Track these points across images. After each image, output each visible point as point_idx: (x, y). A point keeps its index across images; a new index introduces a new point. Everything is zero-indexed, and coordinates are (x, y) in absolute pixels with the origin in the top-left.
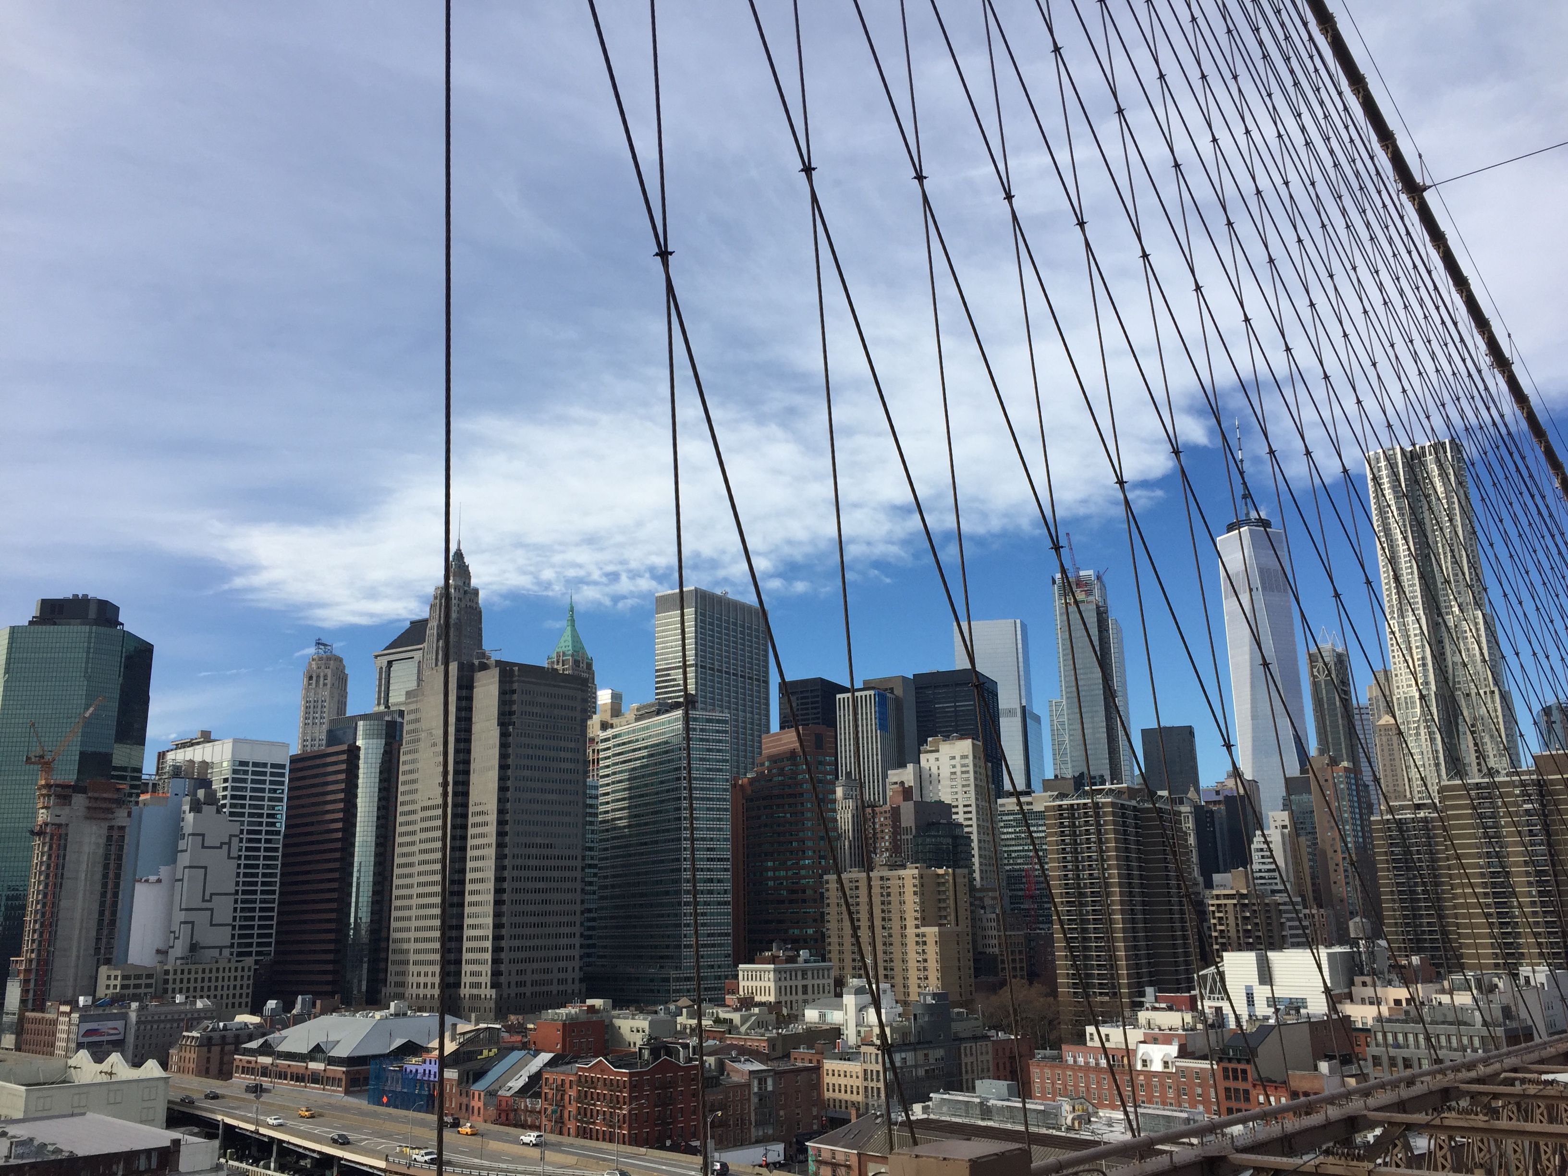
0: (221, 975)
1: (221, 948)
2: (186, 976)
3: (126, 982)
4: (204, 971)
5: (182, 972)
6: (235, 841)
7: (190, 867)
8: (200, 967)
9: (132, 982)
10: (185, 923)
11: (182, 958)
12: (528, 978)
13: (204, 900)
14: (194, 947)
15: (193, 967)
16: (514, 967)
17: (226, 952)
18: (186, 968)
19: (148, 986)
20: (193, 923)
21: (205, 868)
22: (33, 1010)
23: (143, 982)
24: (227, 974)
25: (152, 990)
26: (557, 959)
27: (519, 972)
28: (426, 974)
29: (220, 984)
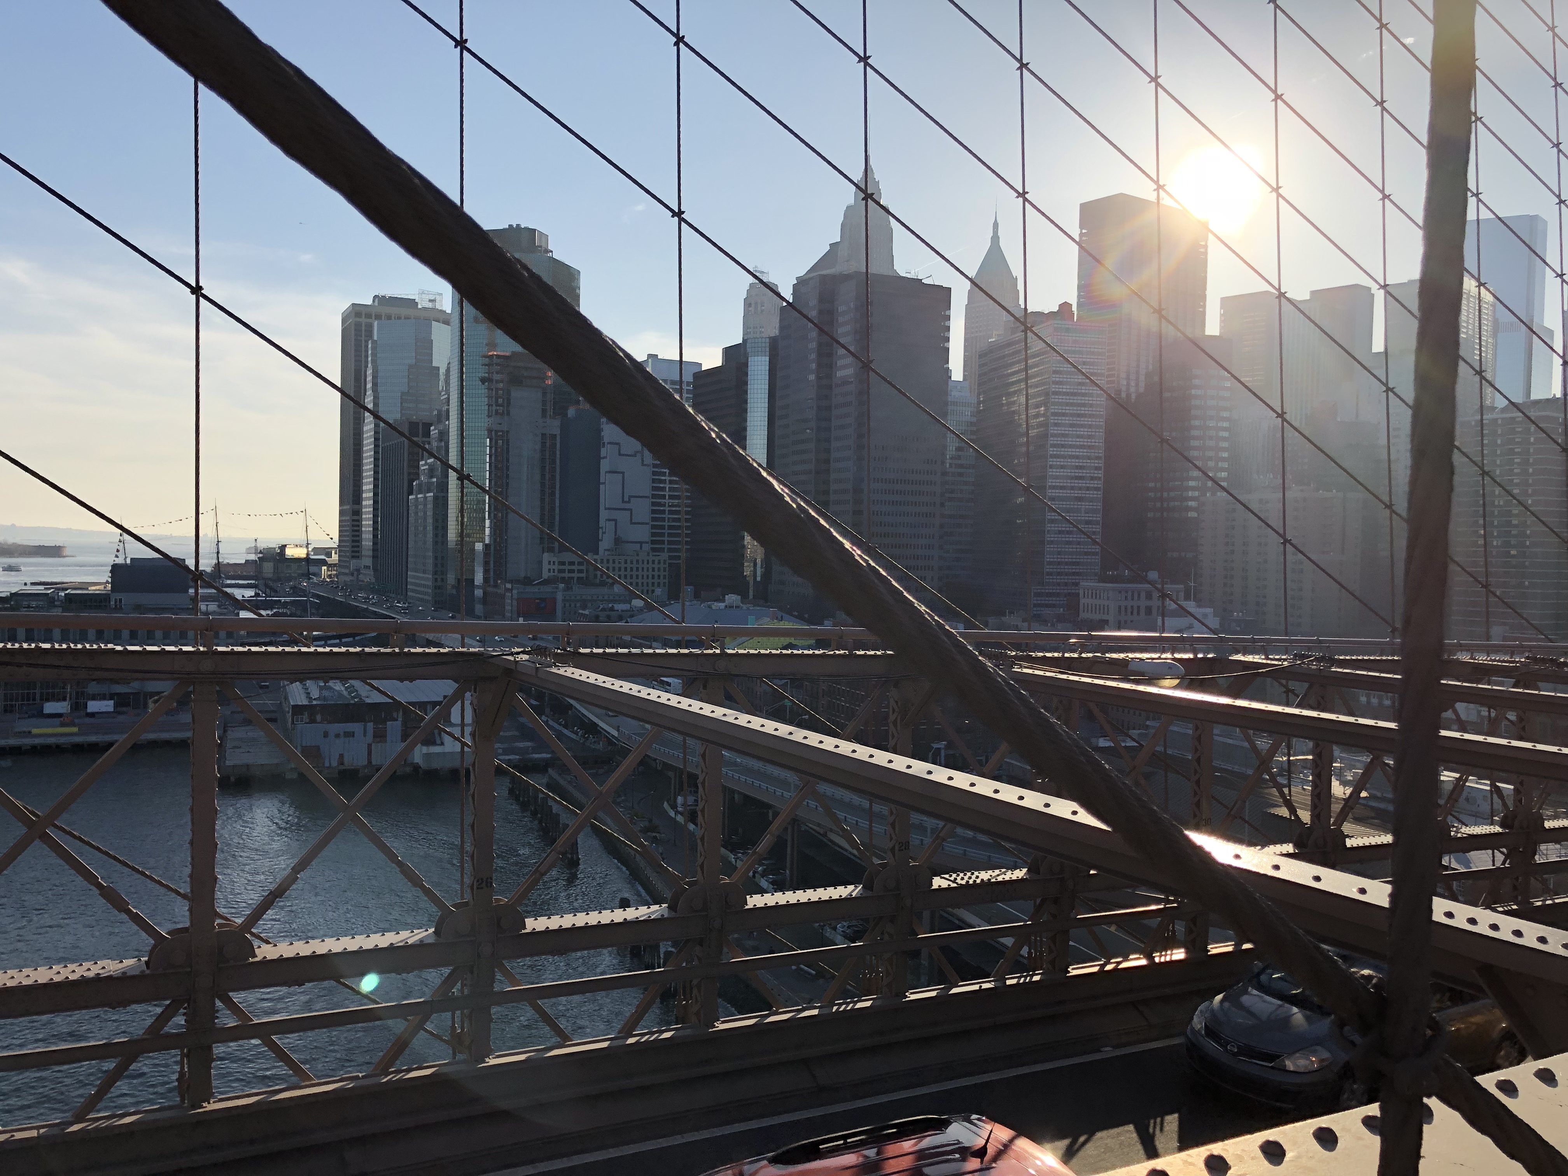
0: (642, 566)
1: (641, 543)
2: (611, 565)
3: (562, 567)
4: (626, 562)
5: (608, 561)
7: (610, 472)
8: (623, 558)
9: (567, 567)
10: (609, 520)
11: (608, 550)
13: (623, 501)
14: (618, 541)
15: (617, 558)
17: (646, 547)
18: (612, 558)
19: (580, 571)
20: (615, 520)
21: (623, 473)
23: (575, 567)
24: (645, 566)
25: (584, 575)
29: (640, 573)
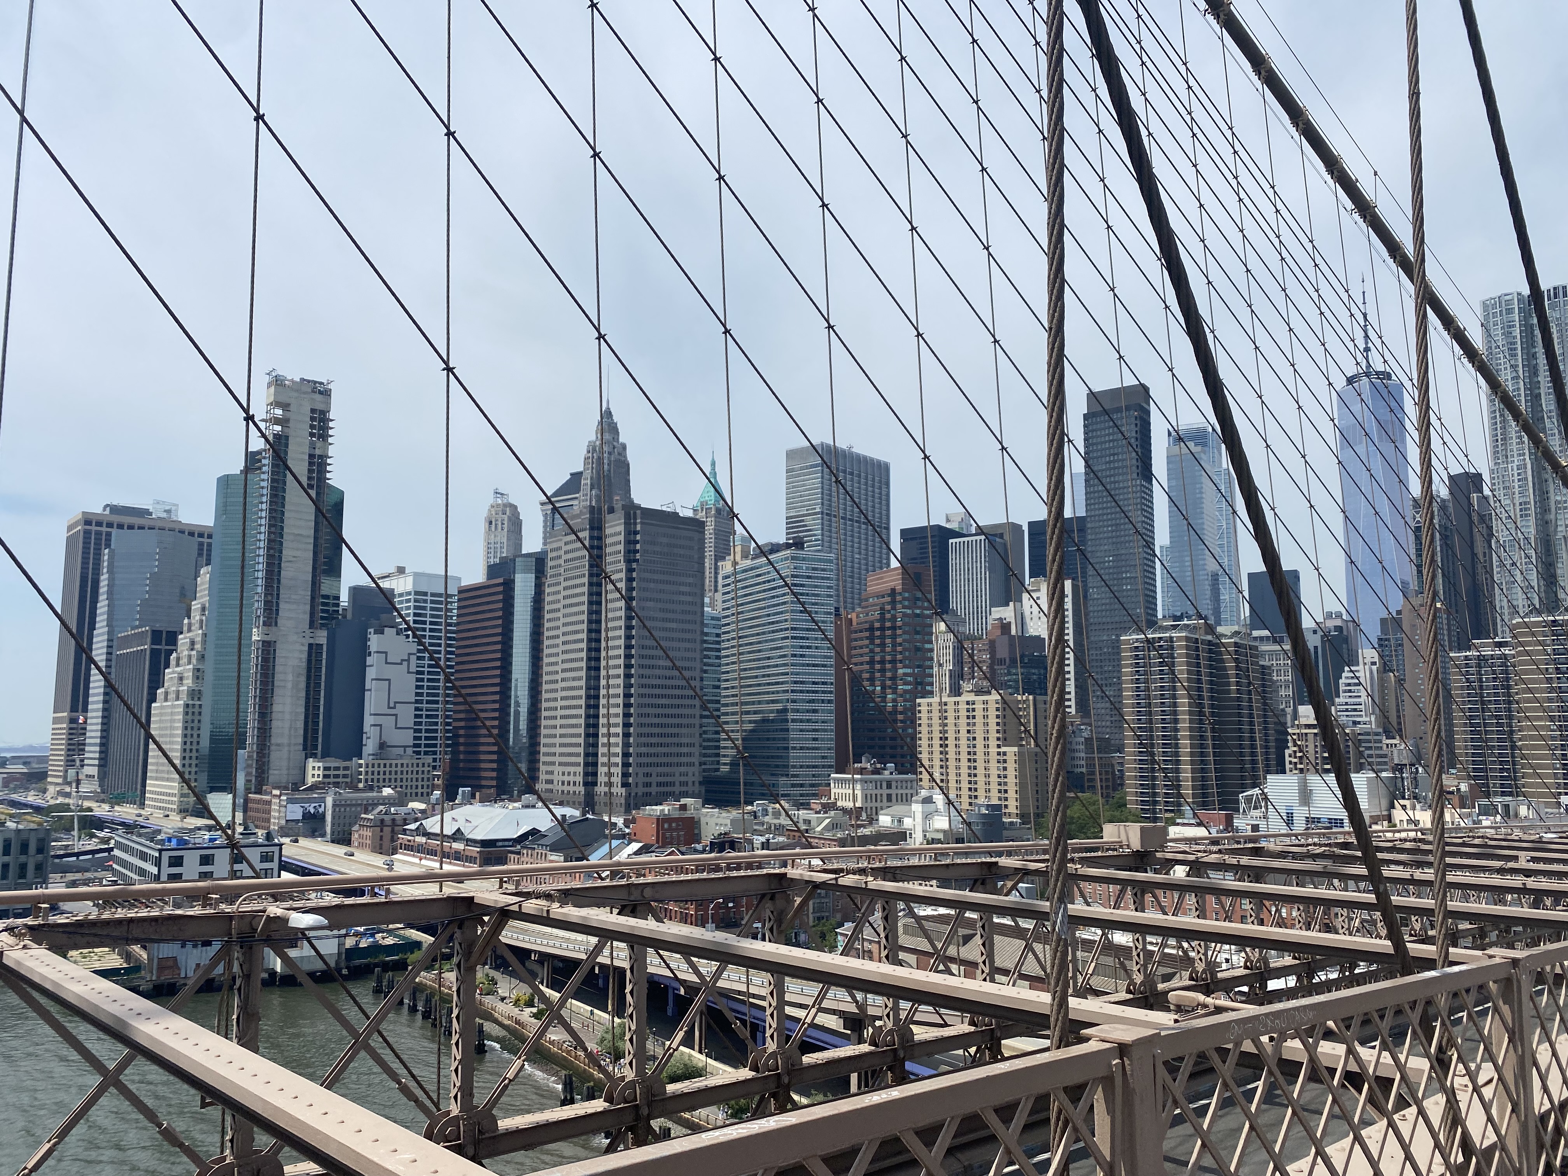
0: (405, 769)
1: (405, 747)
2: (376, 769)
3: (327, 773)
4: (391, 766)
5: (373, 766)
6: (413, 659)
7: (375, 679)
8: (388, 762)
9: (332, 773)
10: (374, 725)
11: (373, 754)
12: (654, 780)
13: (389, 708)
14: (382, 746)
15: (382, 762)
16: (642, 771)
17: (410, 751)
18: (376, 762)
19: (345, 776)
20: (380, 725)
21: (389, 680)
22: (255, 793)
23: (341, 772)
24: (410, 769)
25: (348, 780)
26: (679, 765)
27: (647, 775)
28: (569, 774)
29: (404, 776)
